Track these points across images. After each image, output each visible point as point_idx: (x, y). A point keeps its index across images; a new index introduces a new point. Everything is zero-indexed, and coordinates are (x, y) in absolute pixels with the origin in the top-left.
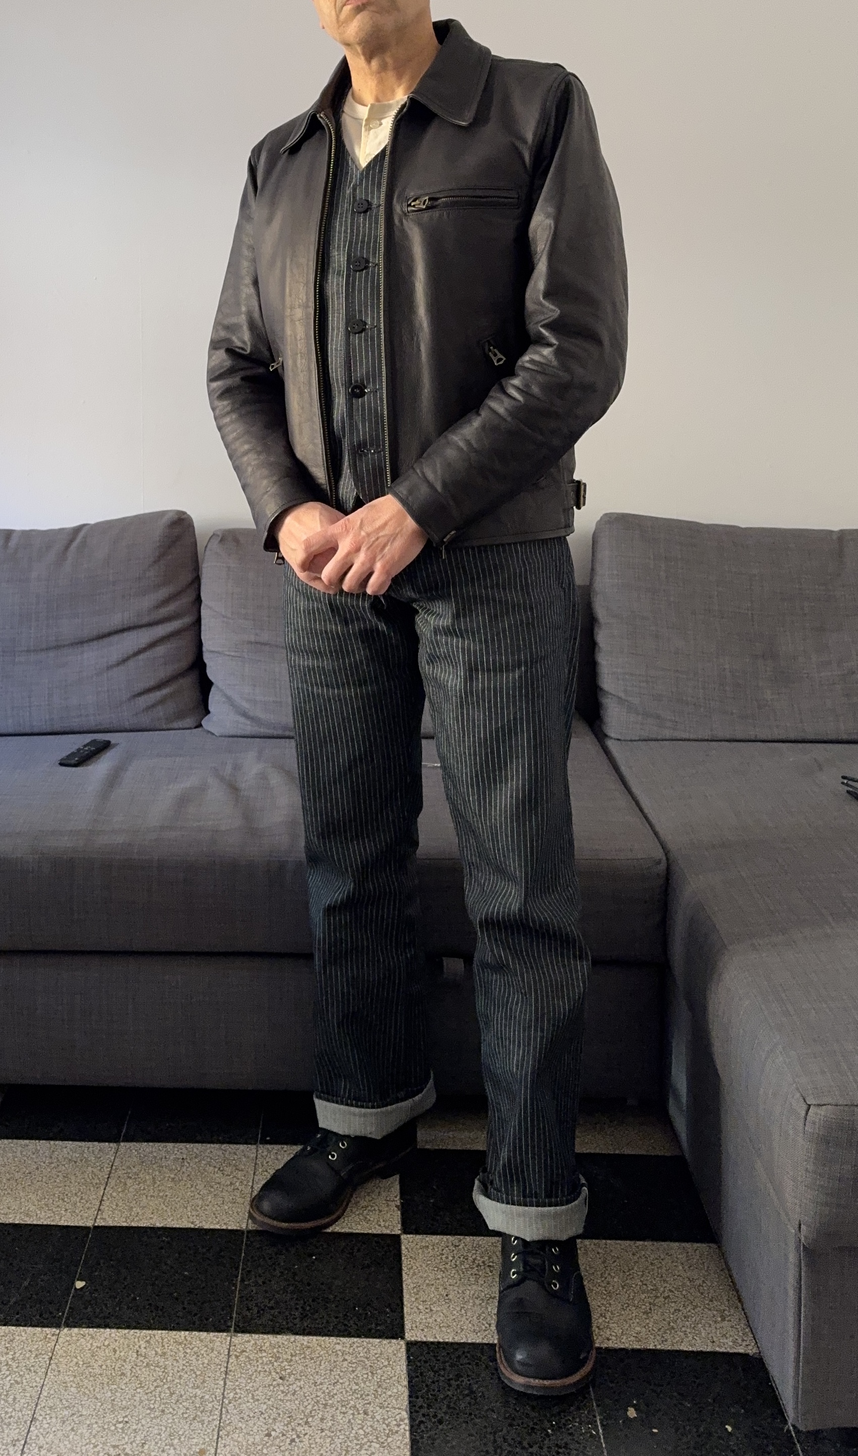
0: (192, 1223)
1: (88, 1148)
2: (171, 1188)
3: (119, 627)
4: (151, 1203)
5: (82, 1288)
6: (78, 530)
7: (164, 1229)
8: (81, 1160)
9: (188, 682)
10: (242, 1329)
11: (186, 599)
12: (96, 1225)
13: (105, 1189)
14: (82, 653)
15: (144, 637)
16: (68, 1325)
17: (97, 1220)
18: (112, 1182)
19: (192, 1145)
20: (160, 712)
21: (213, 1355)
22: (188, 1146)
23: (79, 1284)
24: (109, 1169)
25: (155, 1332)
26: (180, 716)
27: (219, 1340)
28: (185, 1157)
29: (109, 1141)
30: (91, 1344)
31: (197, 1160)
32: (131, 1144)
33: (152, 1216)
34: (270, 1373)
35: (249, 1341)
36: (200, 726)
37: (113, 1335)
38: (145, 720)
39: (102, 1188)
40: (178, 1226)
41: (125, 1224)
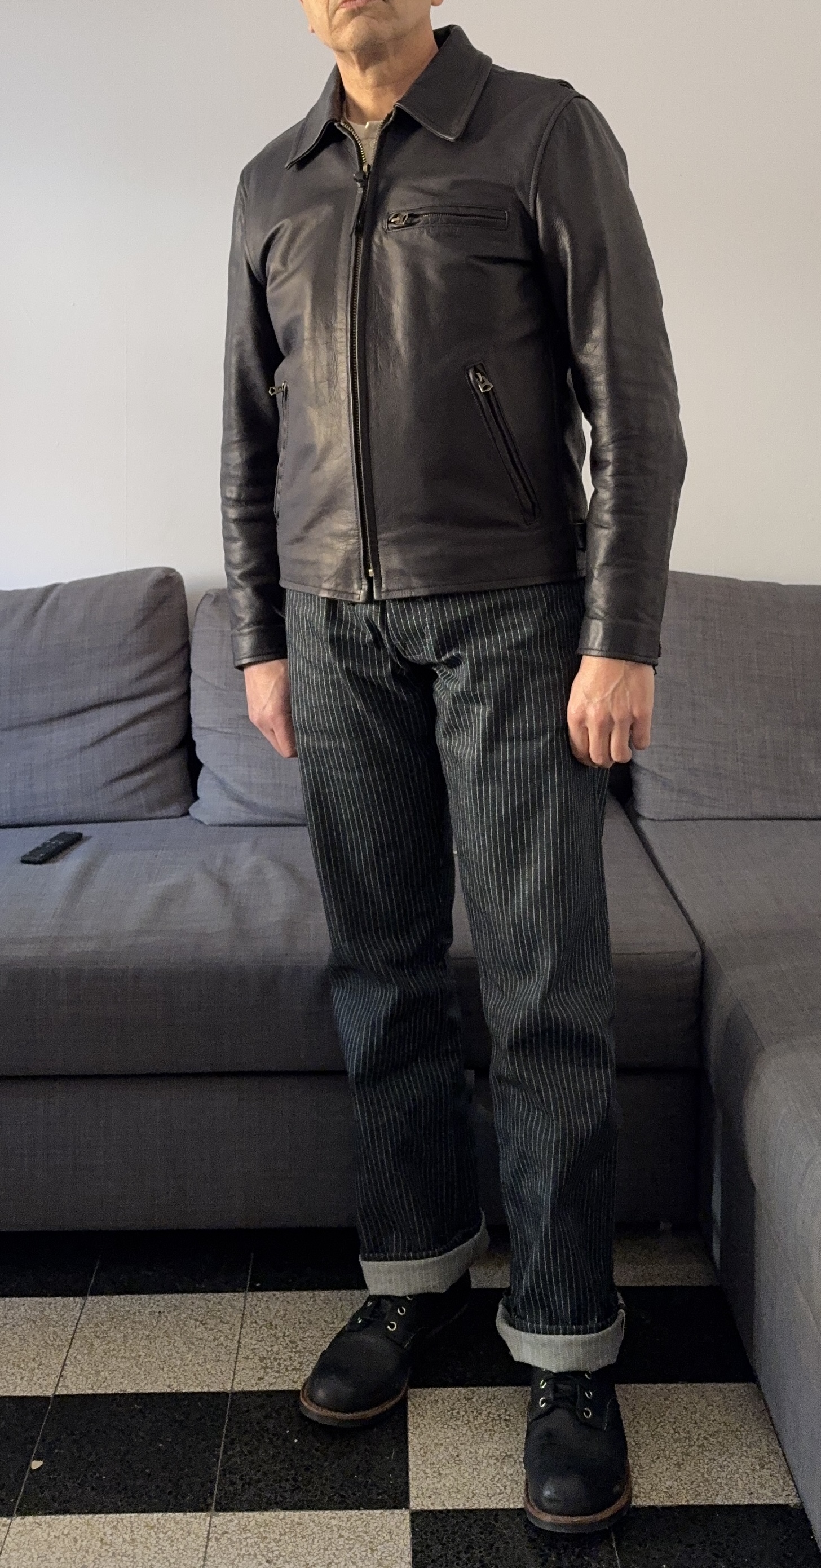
0: (169, 1387)
1: (50, 1304)
2: (144, 1347)
3: (97, 702)
4: (121, 1365)
5: (39, 1469)
6: (49, 590)
7: (137, 1395)
8: (41, 1319)
9: (175, 764)
10: (224, 1507)
11: (174, 669)
12: (57, 1393)
13: (68, 1352)
14: (52, 731)
15: (123, 713)
16: (23, 1513)
17: (59, 1389)
18: (77, 1343)
19: (170, 1296)
20: (141, 798)
21: (189, 1539)
22: (166, 1297)
23: (36, 1464)
24: (73, 1328)
25: (123, 1515)
26: (164, 803)
27: (196, 1521)
28: (162, 1310)
29: (74, 1295)
30: (49, 1534)
31: (175, 1313)
32: (100, 1298)
33: (122, 1380)
34: (255, 1556)
35: (232, 1521)
36: (186, 813)
37: (74, 1522)
38: (123, 808)
39: (65, 1350)
40: (152, 1391)
41: (90, 1392)
